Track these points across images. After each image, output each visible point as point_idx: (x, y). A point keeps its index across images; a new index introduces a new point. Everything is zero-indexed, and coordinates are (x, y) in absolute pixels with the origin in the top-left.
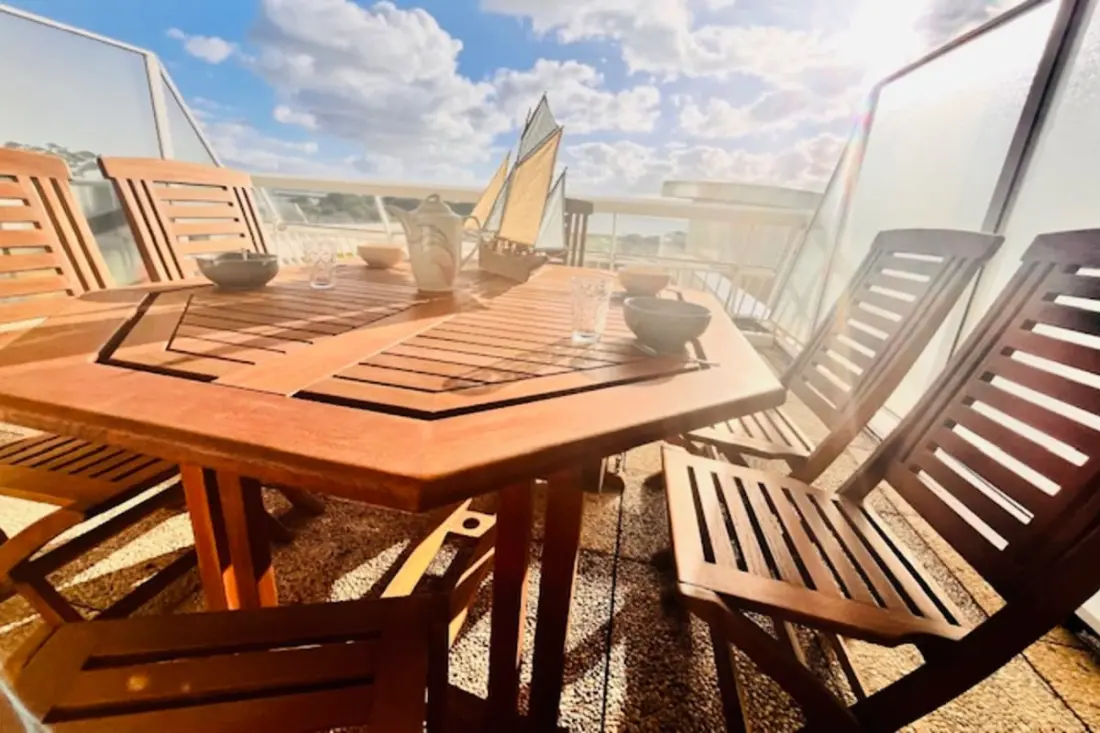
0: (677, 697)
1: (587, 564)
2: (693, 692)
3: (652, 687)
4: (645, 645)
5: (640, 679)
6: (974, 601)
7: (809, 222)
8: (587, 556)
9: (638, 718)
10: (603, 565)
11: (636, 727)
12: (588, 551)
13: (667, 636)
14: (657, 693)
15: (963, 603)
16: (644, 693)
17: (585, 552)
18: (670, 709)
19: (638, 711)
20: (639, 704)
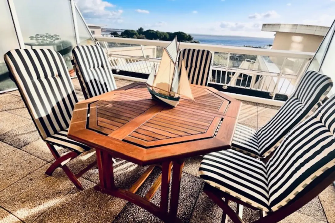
0: (211, 218)
1: (194, 181)
2: (216, 217)
3: (205, 214)
4: (206, 204)
5: (202, 212)
6: (323, 211)
7: (312, 58)
8: (195, 178)
9: (199, 220)
10: (199, 181)
11: (198, 222)
12: (196, 177)
13: (213, 203)
14: (206, 216)
15: (319, 211)
16: (202, 215)
17: (195, 177)
18: (208, 220)
19: (199, 219)
20: (200, 217)
